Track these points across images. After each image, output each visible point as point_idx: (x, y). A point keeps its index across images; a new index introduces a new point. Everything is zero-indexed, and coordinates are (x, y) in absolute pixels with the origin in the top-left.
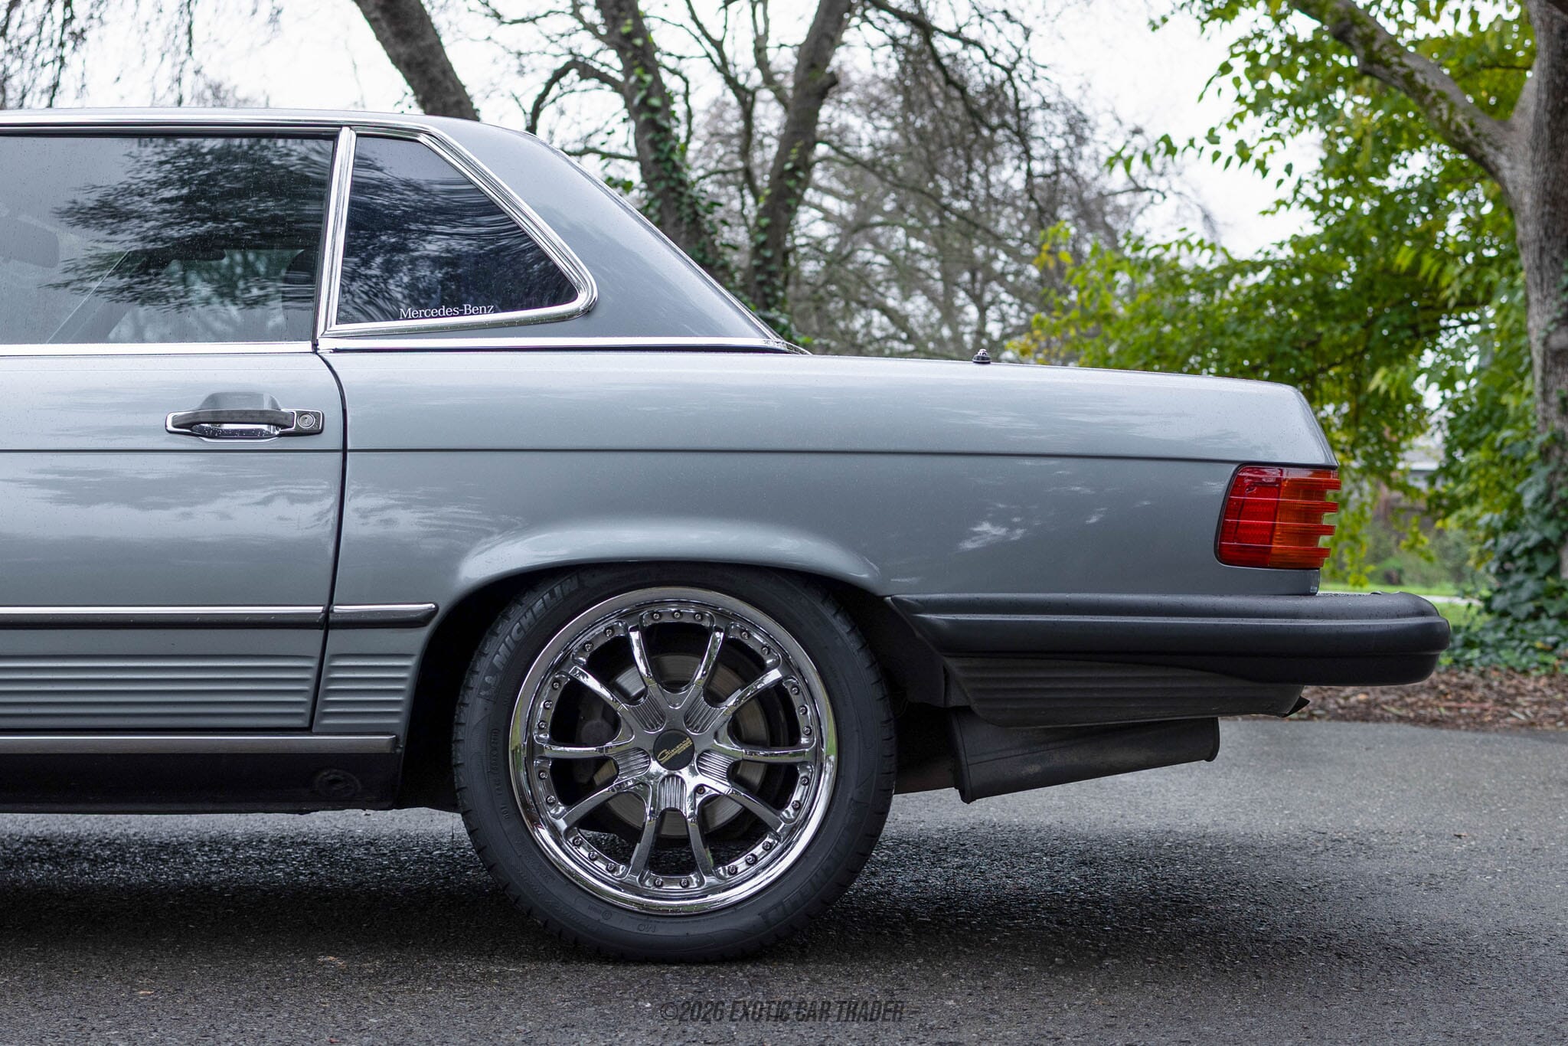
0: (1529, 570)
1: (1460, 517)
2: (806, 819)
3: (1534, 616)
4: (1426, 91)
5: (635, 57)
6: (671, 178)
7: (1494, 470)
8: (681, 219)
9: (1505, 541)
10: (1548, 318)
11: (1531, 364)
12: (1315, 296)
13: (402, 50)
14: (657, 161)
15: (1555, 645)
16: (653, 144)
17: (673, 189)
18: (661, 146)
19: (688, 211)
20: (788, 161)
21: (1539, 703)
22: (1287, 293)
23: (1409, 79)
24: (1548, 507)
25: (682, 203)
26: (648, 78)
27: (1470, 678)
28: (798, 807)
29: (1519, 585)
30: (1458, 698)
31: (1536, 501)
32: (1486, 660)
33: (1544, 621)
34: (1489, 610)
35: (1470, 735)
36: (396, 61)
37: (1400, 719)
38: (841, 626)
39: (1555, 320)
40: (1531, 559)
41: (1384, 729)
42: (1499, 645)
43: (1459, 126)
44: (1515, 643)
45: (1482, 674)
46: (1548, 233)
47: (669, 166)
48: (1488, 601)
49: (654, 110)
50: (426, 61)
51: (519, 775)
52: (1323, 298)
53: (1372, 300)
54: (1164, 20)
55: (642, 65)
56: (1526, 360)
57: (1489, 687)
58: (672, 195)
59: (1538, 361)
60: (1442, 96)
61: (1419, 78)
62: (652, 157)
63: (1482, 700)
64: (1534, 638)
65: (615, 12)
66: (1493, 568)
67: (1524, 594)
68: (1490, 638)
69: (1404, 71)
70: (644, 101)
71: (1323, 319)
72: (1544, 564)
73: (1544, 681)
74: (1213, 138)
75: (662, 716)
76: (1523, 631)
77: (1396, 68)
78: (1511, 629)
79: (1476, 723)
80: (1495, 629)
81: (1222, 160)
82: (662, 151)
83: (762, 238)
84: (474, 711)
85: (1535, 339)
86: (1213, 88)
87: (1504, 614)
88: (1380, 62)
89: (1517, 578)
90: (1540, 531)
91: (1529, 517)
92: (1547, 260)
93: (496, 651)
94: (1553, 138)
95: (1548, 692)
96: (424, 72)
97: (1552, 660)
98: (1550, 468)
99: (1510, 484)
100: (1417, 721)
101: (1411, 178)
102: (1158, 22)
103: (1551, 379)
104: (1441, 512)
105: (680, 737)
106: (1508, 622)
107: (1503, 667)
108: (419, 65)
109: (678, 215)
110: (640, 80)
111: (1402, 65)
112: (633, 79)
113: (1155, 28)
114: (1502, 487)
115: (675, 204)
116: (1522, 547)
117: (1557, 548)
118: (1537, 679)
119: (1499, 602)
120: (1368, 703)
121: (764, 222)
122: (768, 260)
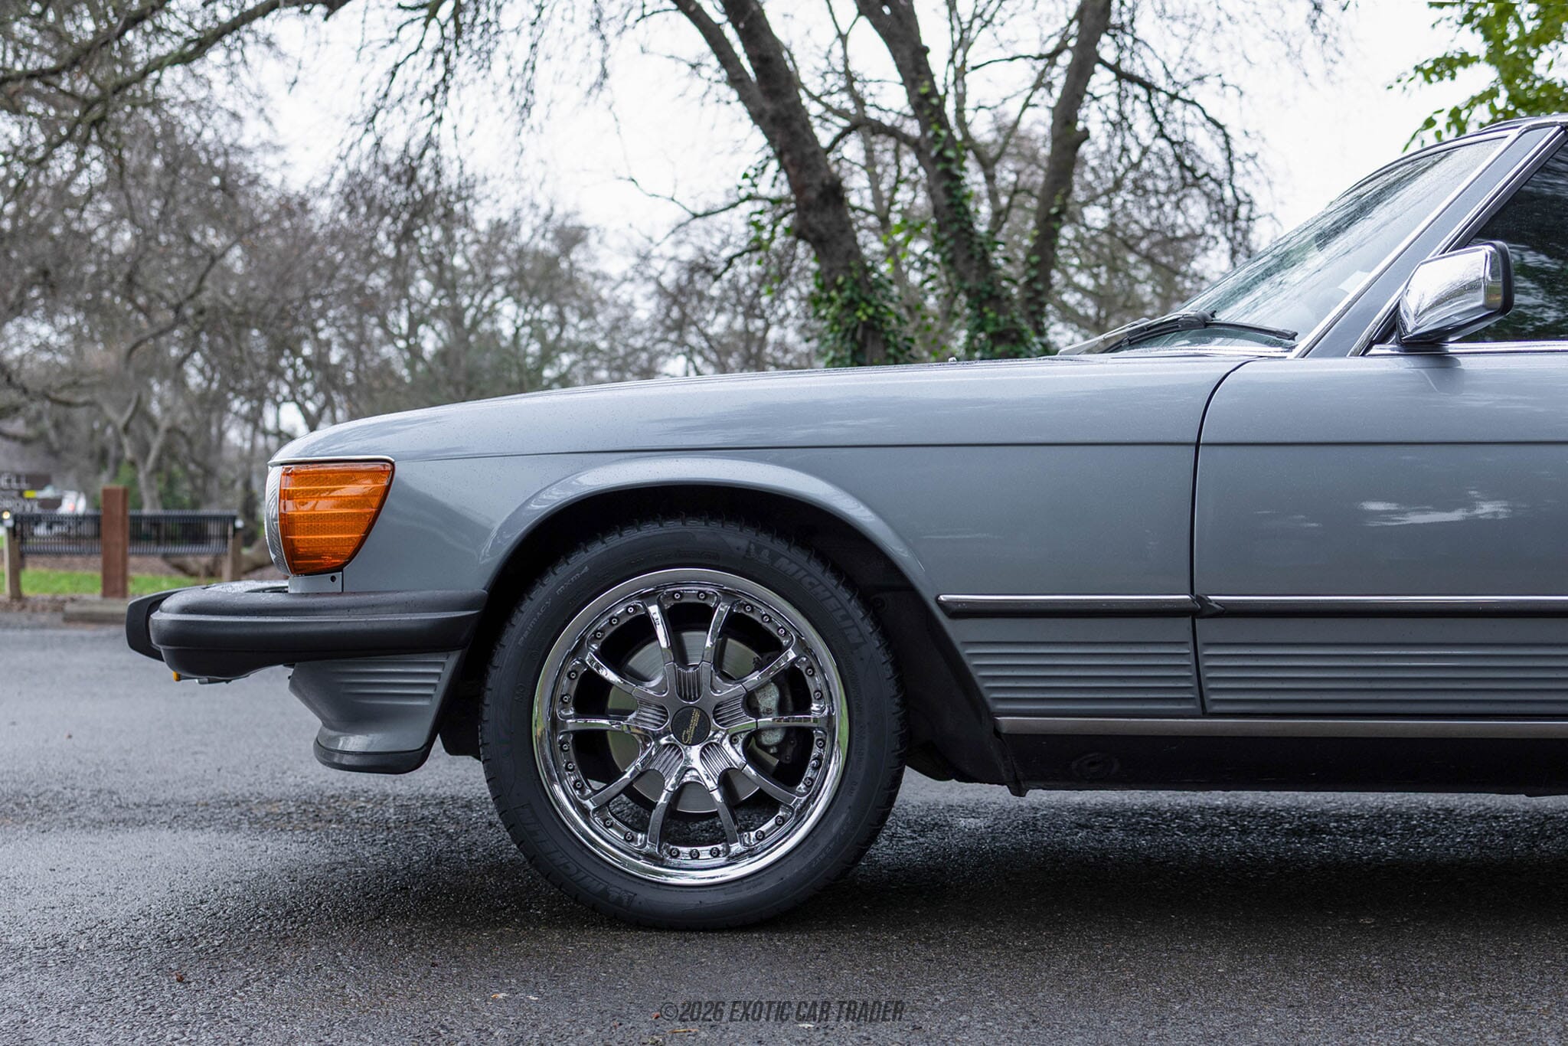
5: (932, 115)
6: (963, 220)
8: (971, 257)
13: (768, 106)
14: (951, 206)
16: (948, 191)
17: (965, 231)
18: (955, 192)
19: (979, 249)
20: (1053, 206)
25: (972, 243)
26: (944, 133)
36: (757, 117)
47: (962, 210)
49: (949, 160)
50: (790, 117)
55: (938, 121)
58: (964, 235)
62: (946, 202)
65: (914, 75)
70: (940, 153)
82: (955, 197)
83: (1033, 273)
109: (969, 252)
110: (936, 135)
112: (930, 134)
115: (966, 244)
121: (1035, 259)
122: (1038, 293)
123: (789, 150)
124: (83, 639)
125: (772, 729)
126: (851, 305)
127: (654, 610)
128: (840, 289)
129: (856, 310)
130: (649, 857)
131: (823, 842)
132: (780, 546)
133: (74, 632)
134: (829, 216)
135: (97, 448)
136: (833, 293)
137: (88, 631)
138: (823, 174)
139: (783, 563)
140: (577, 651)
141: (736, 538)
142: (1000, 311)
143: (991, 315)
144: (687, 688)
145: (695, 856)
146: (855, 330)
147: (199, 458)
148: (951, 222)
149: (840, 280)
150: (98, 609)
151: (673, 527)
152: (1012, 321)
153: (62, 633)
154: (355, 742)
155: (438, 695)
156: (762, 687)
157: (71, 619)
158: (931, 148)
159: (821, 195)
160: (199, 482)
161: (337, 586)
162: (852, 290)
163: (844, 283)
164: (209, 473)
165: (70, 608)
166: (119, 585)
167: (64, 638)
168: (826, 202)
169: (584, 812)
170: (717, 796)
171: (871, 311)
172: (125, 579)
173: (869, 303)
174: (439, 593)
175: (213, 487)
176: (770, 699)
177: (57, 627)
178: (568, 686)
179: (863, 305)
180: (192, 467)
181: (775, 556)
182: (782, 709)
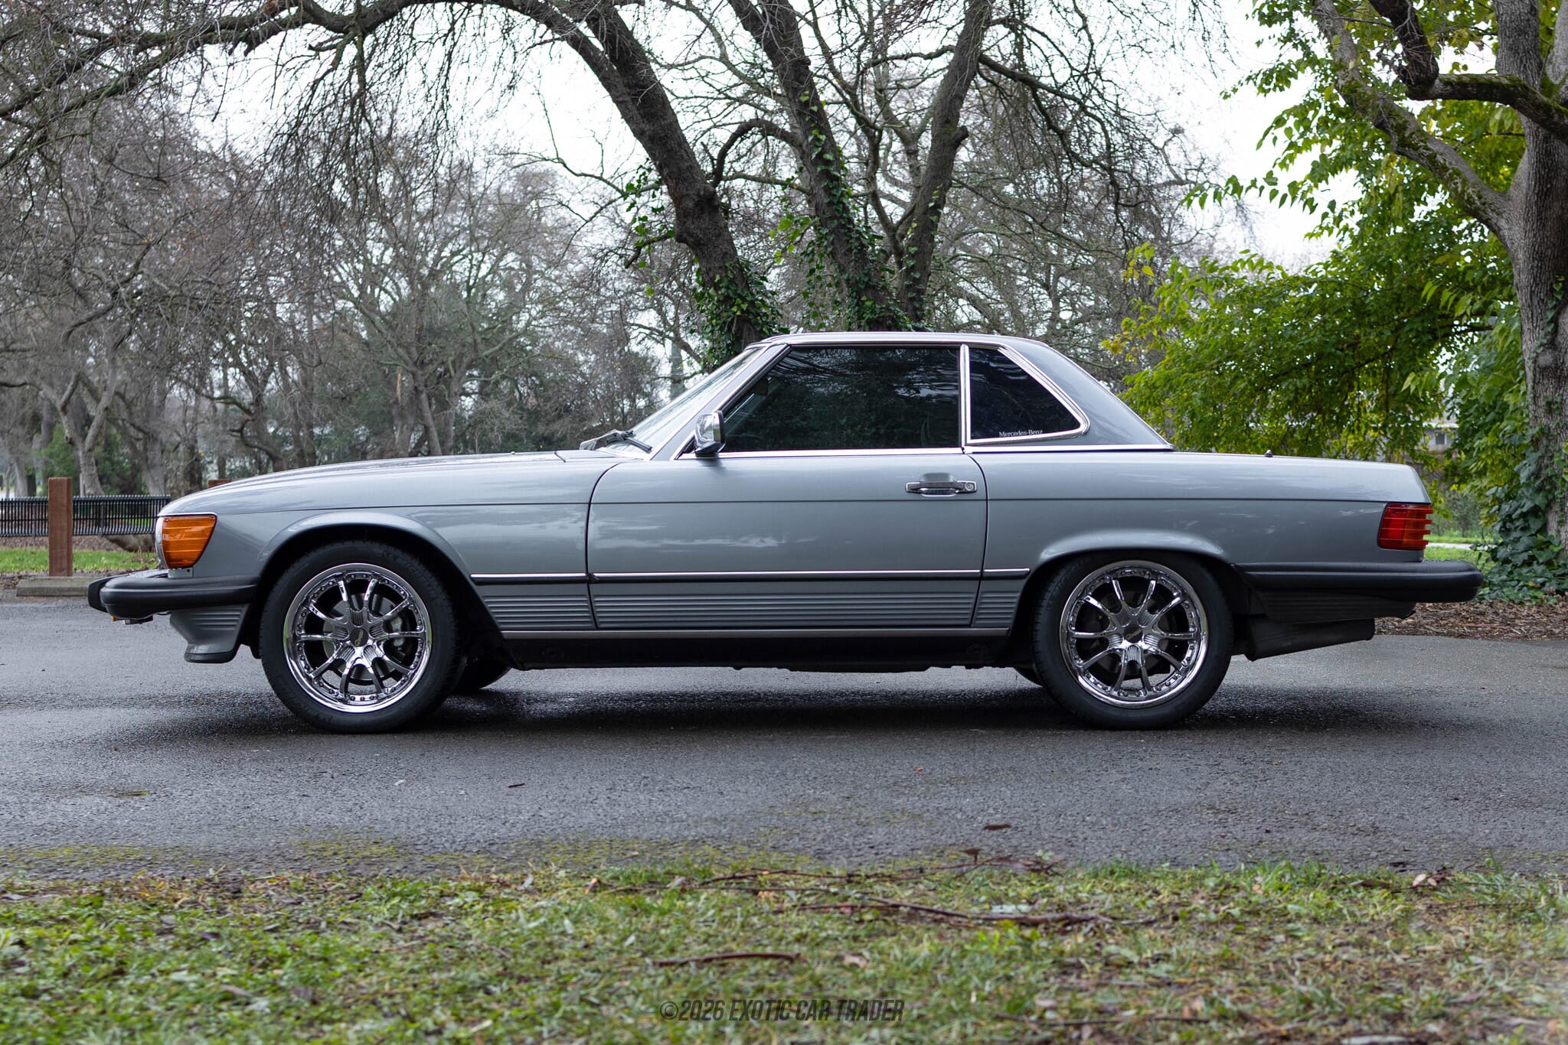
0: (1523, 529)
1: (1473, 487)
2: (1194, 664)
3: (1528, 563)
4: (1445, 168)
5: (812, 121)
6: (841, 217)
7: (1498, 452)
8: (850, 250)
9: (1506, 508)
10: (1537, 343)
11: (1525, 375)
12: (1354, 306)
13: (647, 127)
14: (830, 204)
15: (1543, 584)
16: (828, 191)
17: (843, 226)
18: (834, 192)
20: (931, 200)
21: (1531, 624)
22: (1332, 305)
23: (1432, 158)
24: (1538, 482)
25: (851, 237)
26: (823, 137)
27: (1483, 607)
28: (1189, 660)
29: (1517, 540)
30: (1475, 621)
31: (1529, 478)
32: (1493, 595)
33: (1535, 566)
34: (1495, 559)
35: (1485, 642)
36: (639, 134)
37: (1438, 634)
38: (1209, 577)
39: (1542, 345)
40: (1526, 521)
41: (1430, 639)
42: (1503, 584)
43: (1470, 197)
44: (1514, 583)
45: (1491, 605)
46: (1536, 280)
47: (840, 207)
48: (1493, 552)
49: (828, 163)
51: (1064, 646)
52: (1360, 310)
53: (1398, 309)
54: (1235, 90)
55: (817, 127)
56: (1521, 373)
57: (1496, 613)
58: (844, 230)
59: (1530, 374)
60: (1458, 173)
61: (1439, 158)
62: (825, 201)
63: (1492, 622)
64: (1528, 579)
65: (795, 84)
66: (1497, 528)
67: (1521, 547)
68: (1496, 579)
69: (1428, 153)
70: (820, 156)
71: (1360, 326)
72: (1535, 525)
73: (1534, 609)
74: (1270, 179)
75: (1127, 619)
76: (1520, 574)
77: (1422, 150)
78: (1511, 573)
79: (1488, 636)
80: (1499, 573)
81: (1278, 198)
82: (834, 195)
83: (911, 263)
84: (1043, 616)
85: (1527, 357)
86: (1270, 137)
87: (1506, 561)
88: (1410, 145)
89: (1515, 535)
90: (1533, 500)
91: (1524, 489)
92: (1536, 302)
93: (1053, 589)
94: (1539, 213)
95: (1537, 617)
96: (664, 145)
97: (1540, 594)
98: (1539, 454)
99: (1511, 462)
100: (1450, 634)
101: (1429, 213)
102: (1230, 92)
103: (1539, 388)
104: (1457, 480)
105: (1137, 628)
106: (1509, 567)
107: (1505, 600)
108: (661, 139)
110: (816, 139)
111: (1428, 149)
112: (811, 138)
113: (1226, 97)
114: (1505, 465)
115: (845, 238)
116: (1519, 512)
117: (1545, 513)
118: (1530, 608)
119: (1502, 553)
120: (1414, 624)
121: (913, 250)
122: (916, 281)
123: (667, 165)
124: (37, 610)
125: (398, 638)
126: (727, 300)
127: (341, 583)
128: (717, 287)
129: (732, 306)
130: (341, 700)
131: (420, 690)
132: (399, 553)
133: (28, 605)
134: (705, 222)
135: (28, 410)
136: (711, 291)
137: (40, 604)
138: (698, 186)
139: (399, 560)
140: (306, 603)
141: (378, 549)
142: (877, 300)
143: (869, 303)
144: (357, 620)
145: (363, 700)
146: (732, 322)
147: (138, 421)
148: (831, 218)
149: (718, 278)
150: (47, 585)
151: (348, 544)
152: (888, 309)
153: (18, 605)
154: (202, 649)
155: (239, 625)
156: (393, 618)
157: (23, 594)
158: (811, 151)
159: (697, 205)
160: (139, 446)
161: (190, 574)
162: (728, 288)
163: (720, 281)
164: (150, 437)
165: (22, 584)
166: (65, 562)
167: (21, 609)
168: (702, 210)
169: (309, 679)
170: (371, 671)
171: (745, 307)
172: (70, 558)
173: (744, 300)
174: (238, 577)
175: (155, 454)
176: (398, 624)
177: (12, 601)
178: (302, 620)
179: (739, 300)
180: (132, 432)
181: (395, 558)
182: (403, 628)
